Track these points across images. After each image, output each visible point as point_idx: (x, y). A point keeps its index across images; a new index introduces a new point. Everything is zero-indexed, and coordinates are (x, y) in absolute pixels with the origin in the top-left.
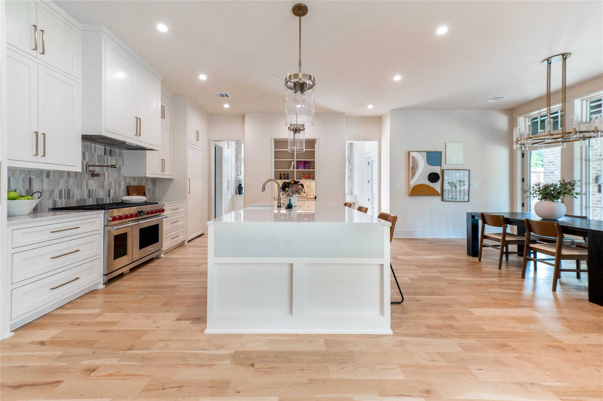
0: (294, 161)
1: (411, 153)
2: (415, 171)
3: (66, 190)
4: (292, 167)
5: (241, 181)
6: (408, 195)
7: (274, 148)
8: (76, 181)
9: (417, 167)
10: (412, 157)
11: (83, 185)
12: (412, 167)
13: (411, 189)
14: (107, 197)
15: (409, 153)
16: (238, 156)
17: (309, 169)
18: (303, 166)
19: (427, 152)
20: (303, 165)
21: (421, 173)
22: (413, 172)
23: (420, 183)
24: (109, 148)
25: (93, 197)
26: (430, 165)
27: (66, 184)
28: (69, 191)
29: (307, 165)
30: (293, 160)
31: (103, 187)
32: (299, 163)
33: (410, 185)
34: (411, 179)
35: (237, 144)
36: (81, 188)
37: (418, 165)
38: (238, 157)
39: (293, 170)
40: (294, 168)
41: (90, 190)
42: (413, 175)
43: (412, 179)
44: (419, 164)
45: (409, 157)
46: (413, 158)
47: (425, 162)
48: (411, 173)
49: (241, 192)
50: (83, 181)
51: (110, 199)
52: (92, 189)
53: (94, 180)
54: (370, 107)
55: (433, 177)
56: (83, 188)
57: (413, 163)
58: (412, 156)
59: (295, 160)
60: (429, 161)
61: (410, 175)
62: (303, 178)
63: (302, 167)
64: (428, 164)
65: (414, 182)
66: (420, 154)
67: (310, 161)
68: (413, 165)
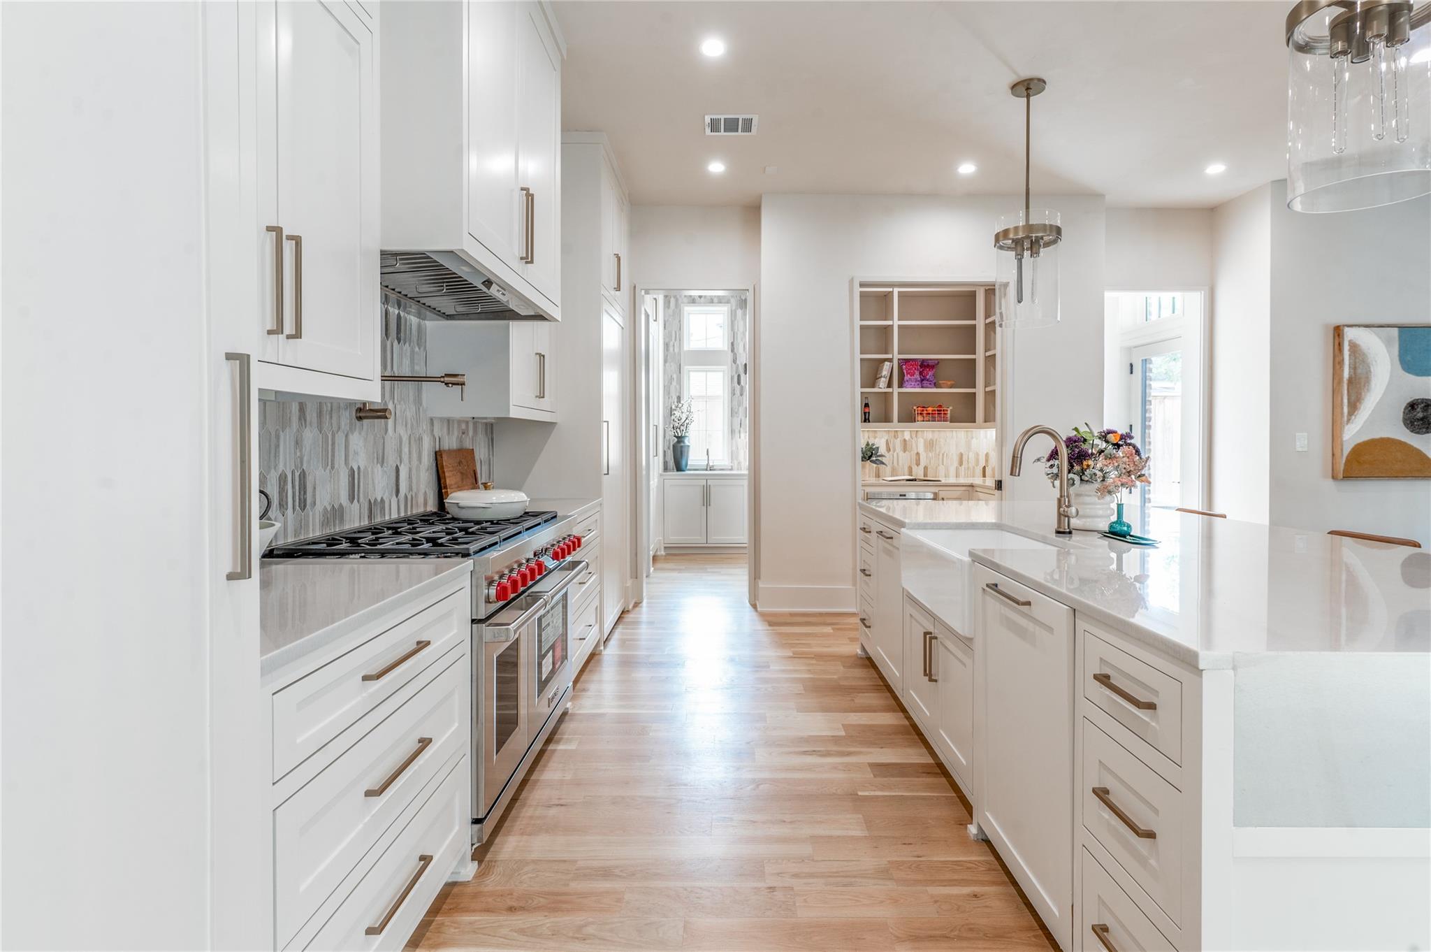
0: (890, 360)
1: (1346, 329)
2: (1361, 394)
3: (297, 474)
4: (883, 383)
5: (682, 428)
6: (1334, 477)
7: (859, 319)
8: (321, 435)
9: (1368, 380)
10: (1349, 345)
11: (336, 454)
12: (1350, 381)
13: (1346, 452)
14: (392, 496)
15: (1338, 331)
16: (671, 343)
17: (936, 385)
18: (917, 376)
19: (1401, 327)
20: (917, 373)
21: (1381, 399)
22: (1353, 398)
23: (1377, 436)
24: (397, 312)
25: (362, 499)
26: (1409, 373)
27: (295, 453)
28: (303, 476)
29: (930, 375)
30: (890, 356)
31: (382, 461)
32: (904, 367)
33: (1342, 441)
34: (1347, 424)
35: (669, 307)
36: (333, 468)
37: (1368, 372)
38: (671, 349)
39: (890, 390)
40: (890, 385)
41: (352, 471)
42: (1354, 407)
43: (1349, 420)
44: (1372, 370)
45: (1339, 347)
46: (1354, 347)
47: (1392, 365)
48: (1345, 401)
49: (684, 463)
50: (336, 435)
51: (398, 501)
52: (359, 468)
53: (363, 433)
54: (1215, 169)
55: (1420, 415)
56: (336, 466)
57: (1354, 368)
58: (1350, 341)
59: (896, 356)
60: (1409, 358)
61: (1343, 408)
62: (920, 418)
63: (916, 381)
64: (1404, 369)
65: (1354, 432)
66: (1377, 335)
67: (938, 361)
68: (1355, 373)
